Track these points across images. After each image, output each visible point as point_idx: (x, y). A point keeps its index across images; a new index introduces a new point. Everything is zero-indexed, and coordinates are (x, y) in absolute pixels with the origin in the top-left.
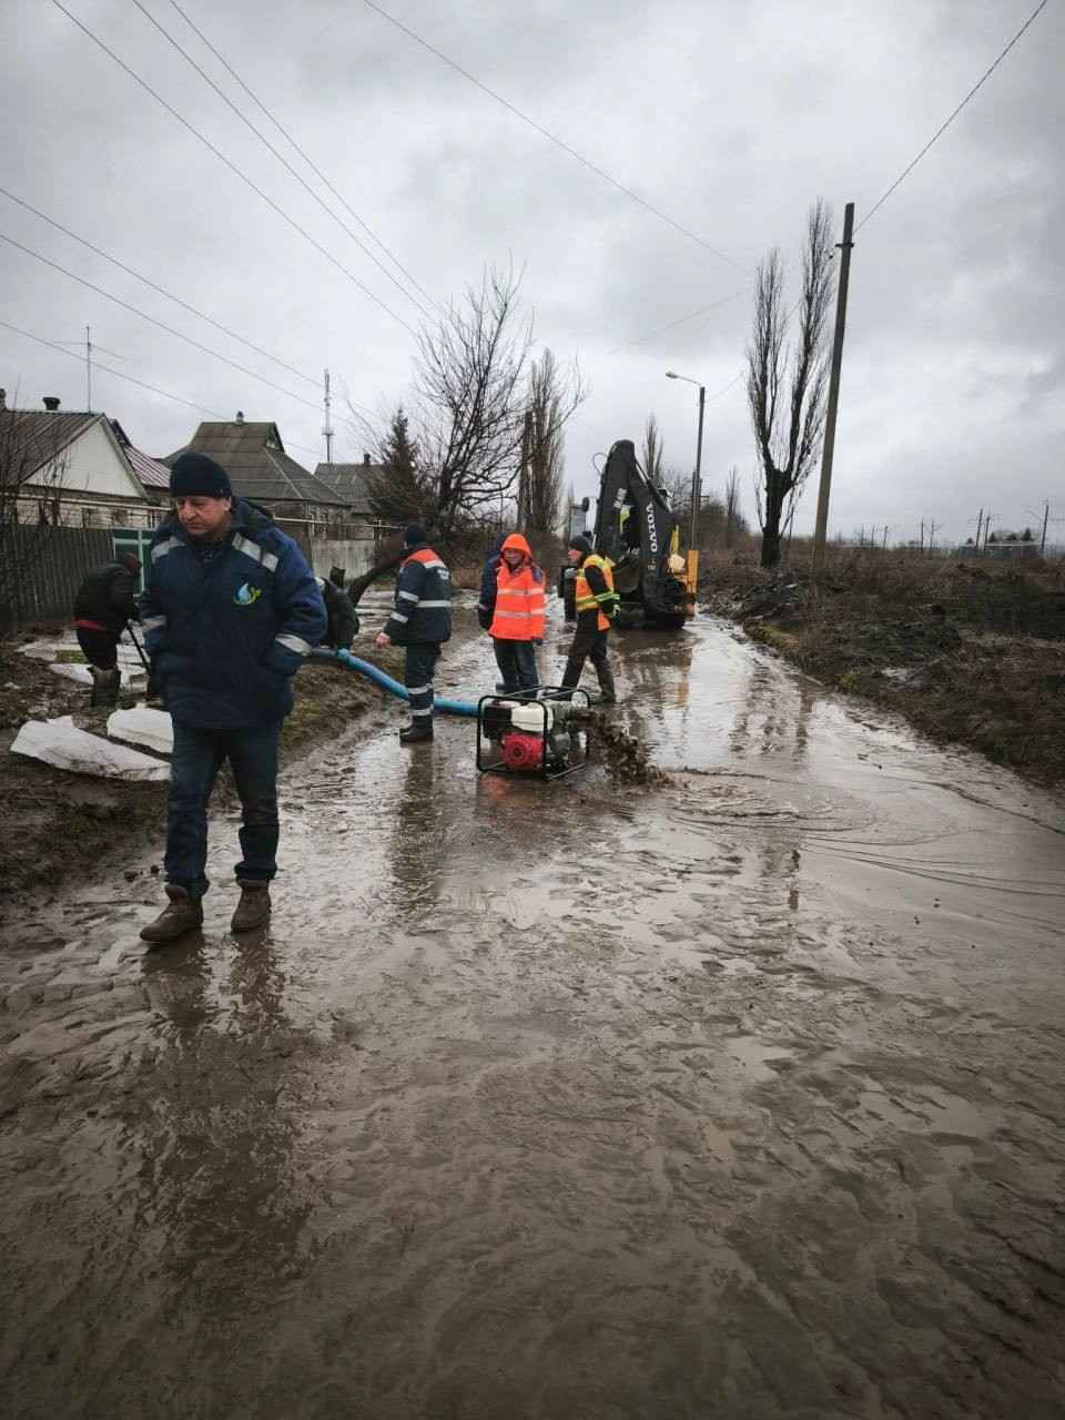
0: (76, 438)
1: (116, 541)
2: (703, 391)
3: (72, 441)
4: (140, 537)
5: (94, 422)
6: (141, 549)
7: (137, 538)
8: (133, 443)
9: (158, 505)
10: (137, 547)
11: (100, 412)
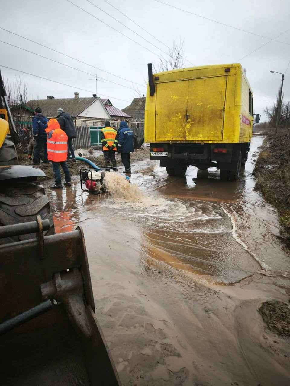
0: (92, 104)
1: (90, 130)
2: (283, 76)
3: (91, 105)
4: (98, 128)
5: (97, 100)
6: (98, 132)
7: (97, 129)
8: (113, 105)
9: (117, 121)
10: (97, 131)
11: (99, 97)
